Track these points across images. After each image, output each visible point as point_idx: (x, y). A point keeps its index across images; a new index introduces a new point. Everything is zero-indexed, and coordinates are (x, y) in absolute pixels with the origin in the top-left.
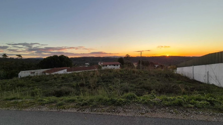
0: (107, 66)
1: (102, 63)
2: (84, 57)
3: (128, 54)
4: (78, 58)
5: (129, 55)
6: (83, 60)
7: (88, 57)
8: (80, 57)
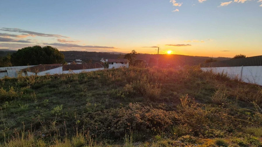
0: (113, 64)
1: (107, 60)
2: (73, 51)
3: (134, 50)
4: (65, 51)
5: (136, 51)
6: (72, 55)
7: (79, 52)
8: (67, 51)
